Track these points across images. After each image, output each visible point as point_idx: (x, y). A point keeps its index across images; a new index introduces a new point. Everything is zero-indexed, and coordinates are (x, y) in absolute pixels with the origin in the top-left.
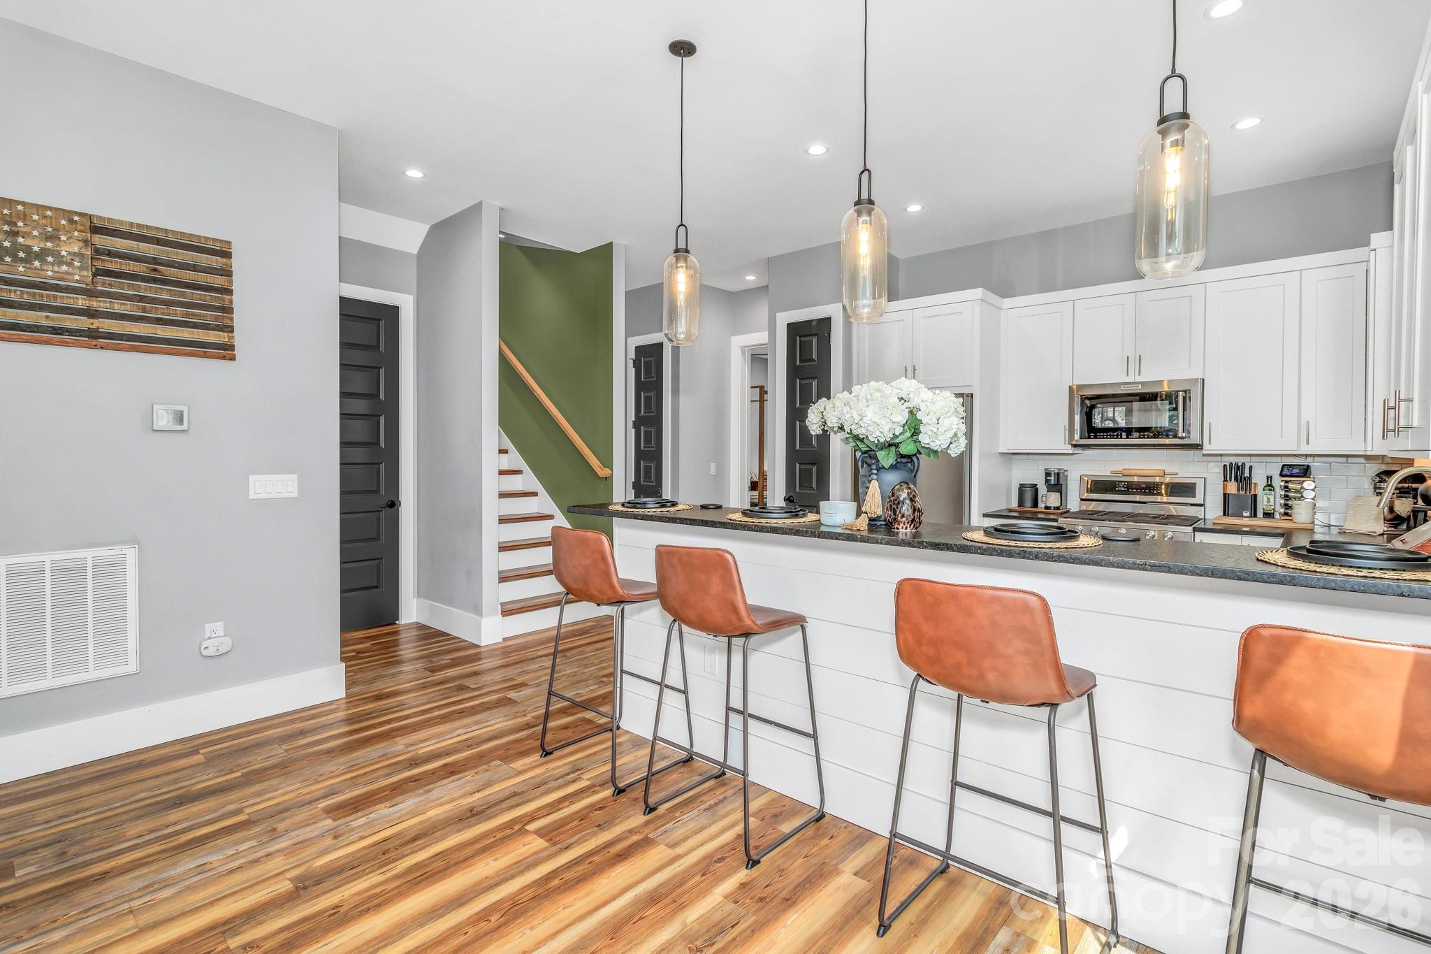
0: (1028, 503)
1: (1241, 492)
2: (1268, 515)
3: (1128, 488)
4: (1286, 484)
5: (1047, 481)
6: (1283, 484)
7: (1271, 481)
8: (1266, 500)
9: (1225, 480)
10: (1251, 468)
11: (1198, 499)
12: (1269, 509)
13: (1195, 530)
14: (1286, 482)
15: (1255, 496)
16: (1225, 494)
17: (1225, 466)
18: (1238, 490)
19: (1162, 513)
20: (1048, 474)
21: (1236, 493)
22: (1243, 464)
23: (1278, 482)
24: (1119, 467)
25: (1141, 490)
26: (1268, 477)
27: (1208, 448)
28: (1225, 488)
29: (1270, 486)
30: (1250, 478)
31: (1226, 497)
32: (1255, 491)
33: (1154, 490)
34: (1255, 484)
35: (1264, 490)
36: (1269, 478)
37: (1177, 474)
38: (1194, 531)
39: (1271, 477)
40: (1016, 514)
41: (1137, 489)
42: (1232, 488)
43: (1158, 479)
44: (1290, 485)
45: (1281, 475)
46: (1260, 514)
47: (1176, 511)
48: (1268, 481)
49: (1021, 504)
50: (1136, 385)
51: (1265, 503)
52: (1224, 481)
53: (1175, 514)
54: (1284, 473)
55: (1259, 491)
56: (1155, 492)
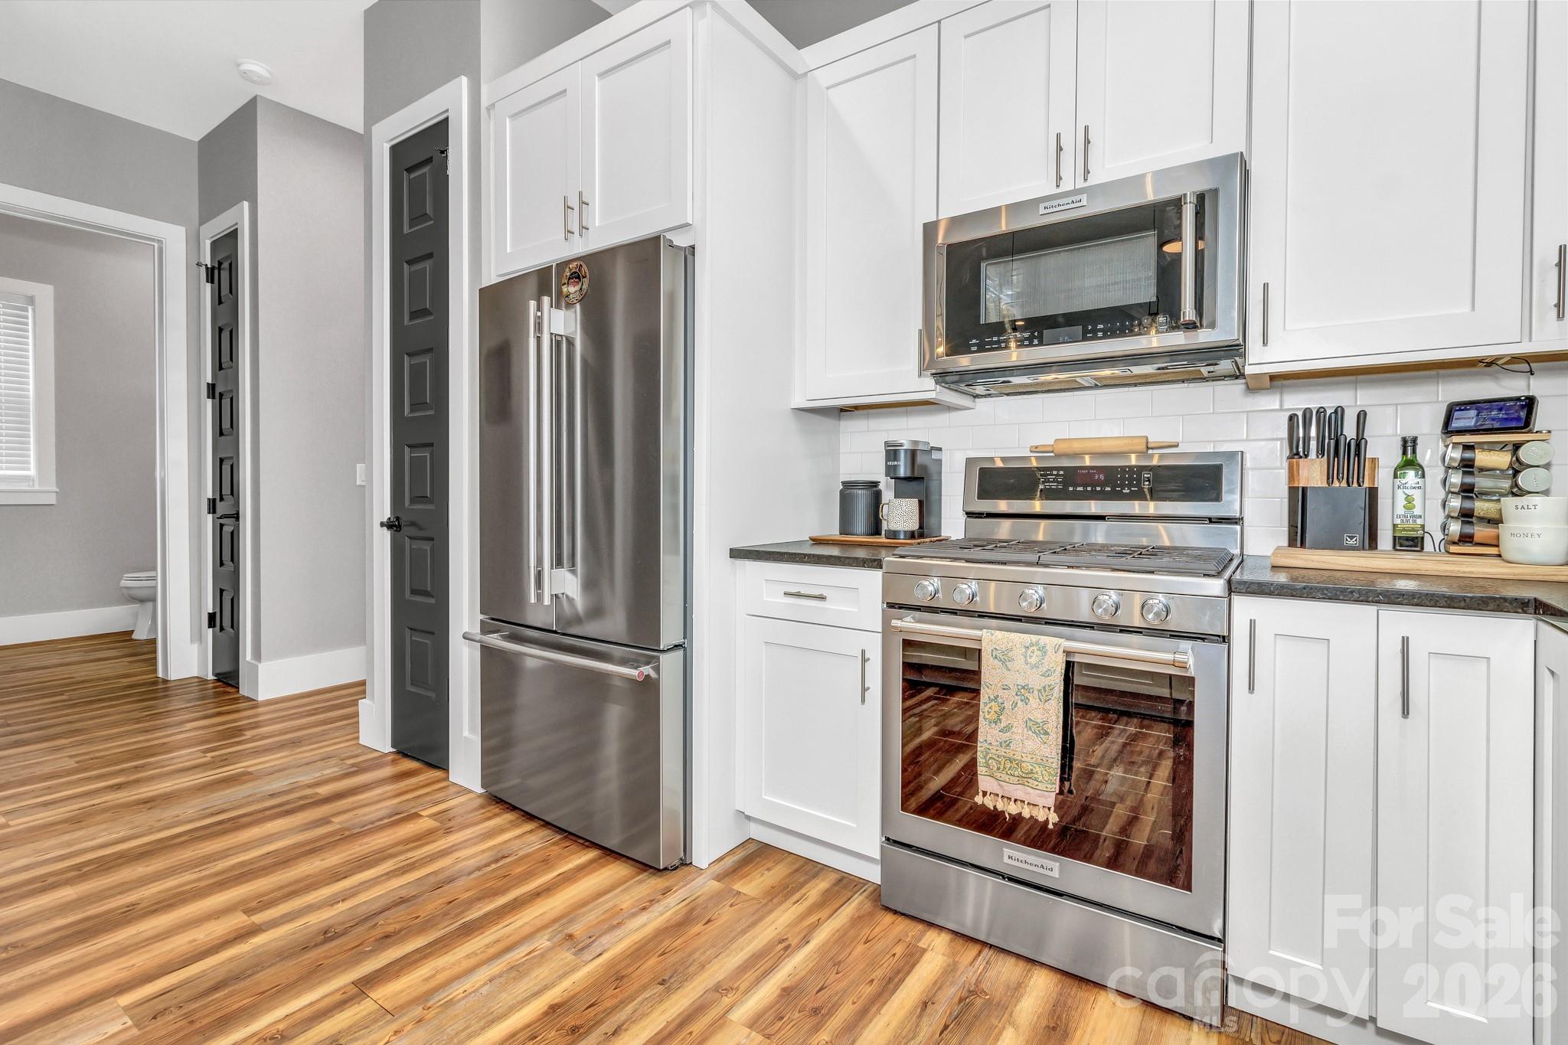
0: (861, 522)
1: (1336, 484)
2: (1411, 542)
3: (1066, 482)
4: (1468, 455)
5: (891, 471)
6: (1456, 454)
7: (1414, 452)
8: (1401, 501)
9: (1294, 455)
10: (1362, 417)
11: (1230, 504)
12: (1409, 527)
13: (1232, 588)
14: (1468, 447)
15: (1373, 493)
16: (1293, 490)
17: (1291, 418)
18: (1330, 478)
19: (1144, 542)
20: (892, 453)
21: (1325, 485)
22: (1339, 412)
23: (1433, 451)
24: (1046, 437)
25: (1094, 486)
26: (1405, 441)
27: (1259, 359)
28: (1292, 474)
29: (1410, 462)
30: (1360, 443)
31: (1299, 498)
32: (1373, 478)
33: (1123, 486)
34: (1374, 460)
35: (1395, 476)
36: (1409, 445)
37: (1177, 446)
38: (1230, 591)
39: (1414, 440)
40: (835, 551)
41: (1085, 486)
42: (1314, 473)
43: (1133, 461)
44: (1482, 458)
45: (1448, 430)
46: (1385, 540)
47: (1171, 538)
48: (1405, 453)
49: (846, 526)
50: (1074, 198)
51: (1400, 510)
52: (1290, 457)
53: (1167, 543)
54: (1456, 424)
55: (1383, 480)
56: (1126, 491)
